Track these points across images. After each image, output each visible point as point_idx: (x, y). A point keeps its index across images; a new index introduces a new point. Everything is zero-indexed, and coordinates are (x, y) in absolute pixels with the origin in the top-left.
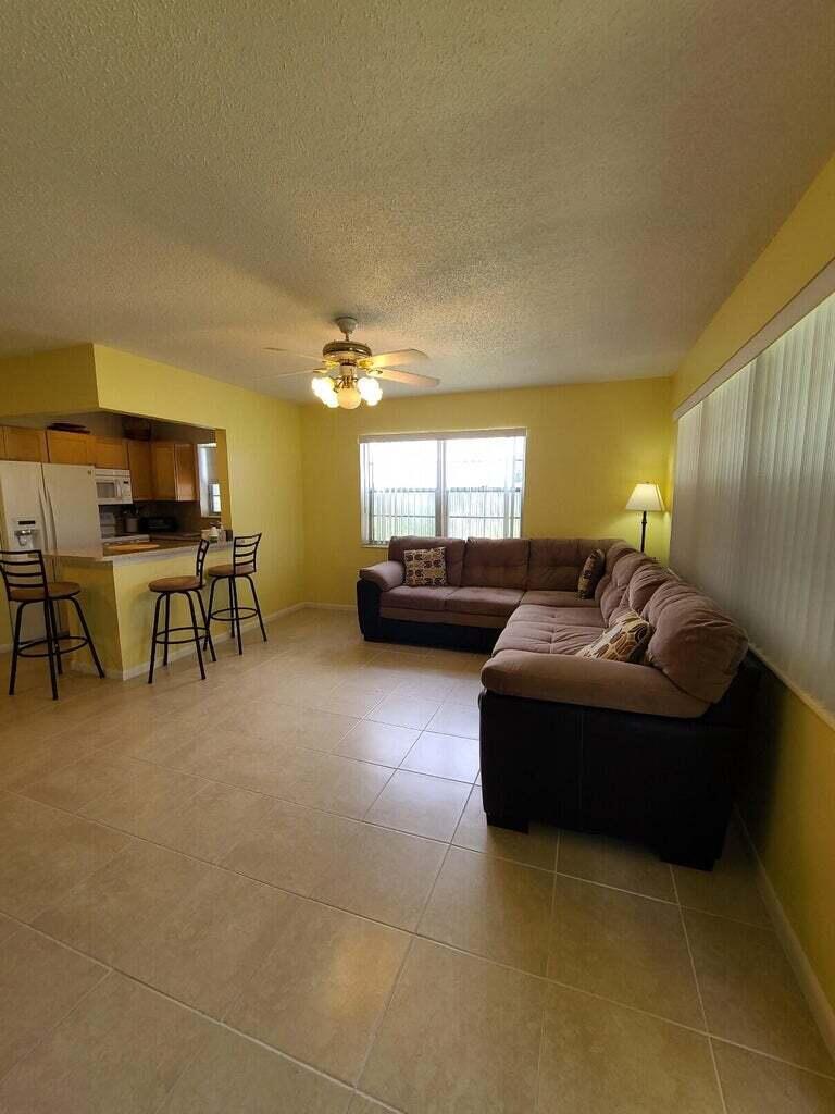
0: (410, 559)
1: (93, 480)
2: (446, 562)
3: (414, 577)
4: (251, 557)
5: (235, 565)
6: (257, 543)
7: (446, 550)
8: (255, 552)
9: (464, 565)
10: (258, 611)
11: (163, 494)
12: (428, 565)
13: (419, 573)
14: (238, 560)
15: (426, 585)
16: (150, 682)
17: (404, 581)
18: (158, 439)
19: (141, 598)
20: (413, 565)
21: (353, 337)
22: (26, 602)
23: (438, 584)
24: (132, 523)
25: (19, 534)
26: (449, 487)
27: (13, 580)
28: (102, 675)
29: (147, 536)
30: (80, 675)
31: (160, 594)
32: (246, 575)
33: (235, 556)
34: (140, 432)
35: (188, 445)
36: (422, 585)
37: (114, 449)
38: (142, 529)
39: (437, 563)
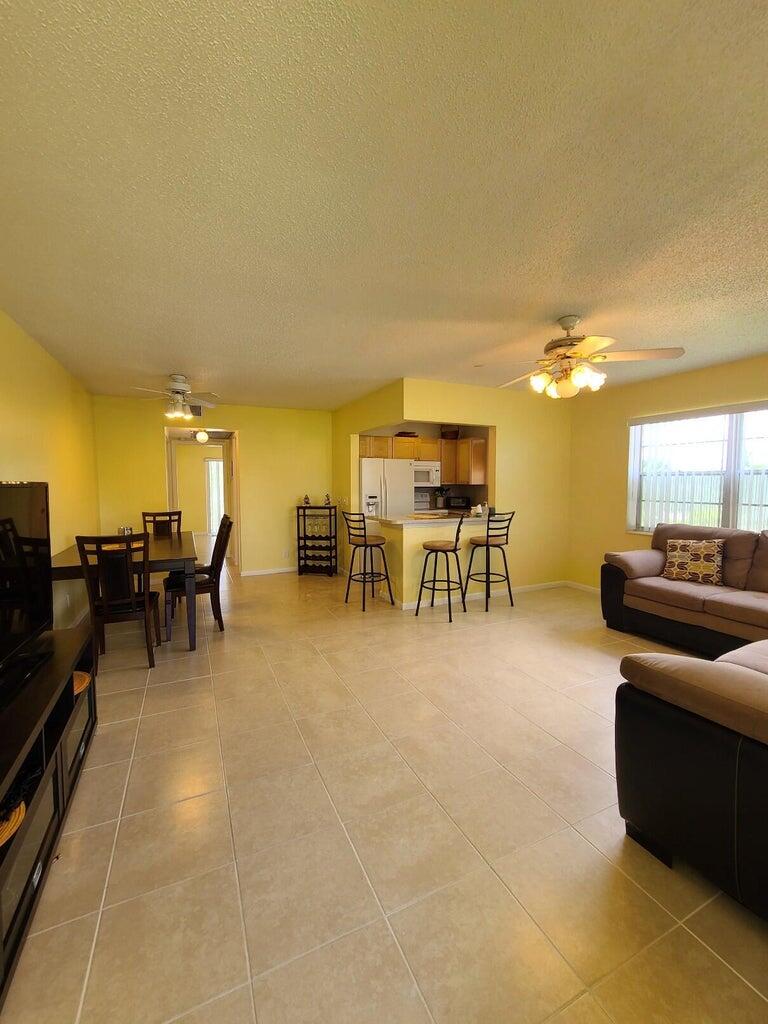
0: (674, 548)
1: (413, 468)
2: (724, 558)
3: (675, 570)
4: (504, 531)
5: (488, 536)
6: (510, 519)
7: (724, 544)
8: (508, 527)
9: (752, 564)
10: (507, 578)
11: (462, 480)
12: (696, 557)
13: (682, 566)
14: (491, 533)
15: (689, 580)
16: (417, 615)
17: (661, 572)
18: (464, 437)
19: (418, 553)
20: (677, 557)
21: (573, 333)
22: (358, 546)
23: (706, 580)
24: (440, 501)
25: (369, 504)
26: (744, 468)
27: (352, 531)
28: (393, 603)
29: (447, 511)
30: (382, 600)
31: (429, 551)
32: (498, 546)
33: (489, 529)
34: (451, 434)
35: (482, 441)
36: (685, 580)
37: (432, 447)
38: (447, 506)
39: (708, 558)
